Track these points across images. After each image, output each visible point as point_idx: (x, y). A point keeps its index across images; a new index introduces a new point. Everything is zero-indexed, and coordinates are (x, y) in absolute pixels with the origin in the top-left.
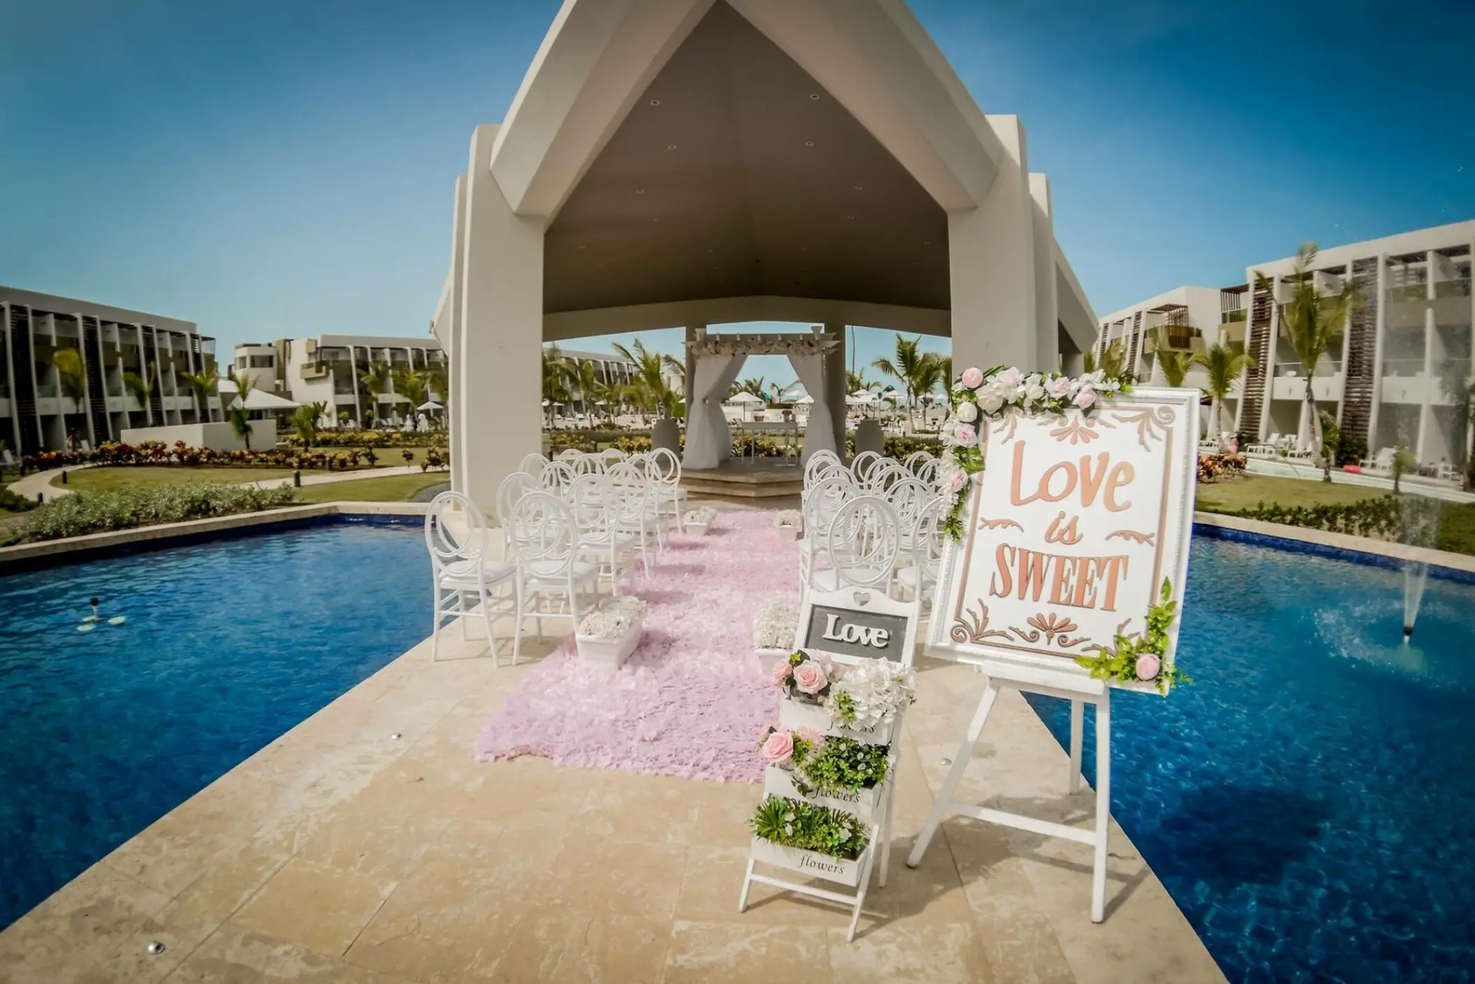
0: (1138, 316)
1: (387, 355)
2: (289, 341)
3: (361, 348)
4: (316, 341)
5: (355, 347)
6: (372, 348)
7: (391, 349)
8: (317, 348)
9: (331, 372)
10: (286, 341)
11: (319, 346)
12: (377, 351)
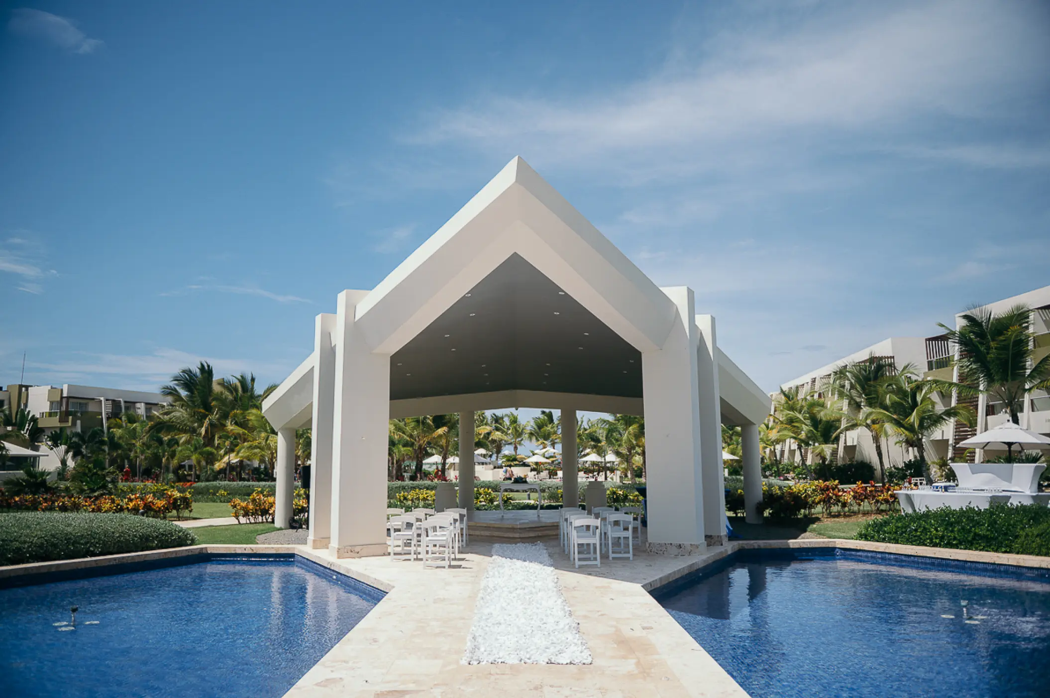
0: (814, 381)
1: (141, 410)
2: (27, 387)
3: (113, 401)
4: (62, 390)
5: (107, 400)
6: (125, 402)
7: (147, 404)
8: (62, 398)
9: (79, 422)
10: (21, 386)
11: (65, 395)
12: (130, 405)
